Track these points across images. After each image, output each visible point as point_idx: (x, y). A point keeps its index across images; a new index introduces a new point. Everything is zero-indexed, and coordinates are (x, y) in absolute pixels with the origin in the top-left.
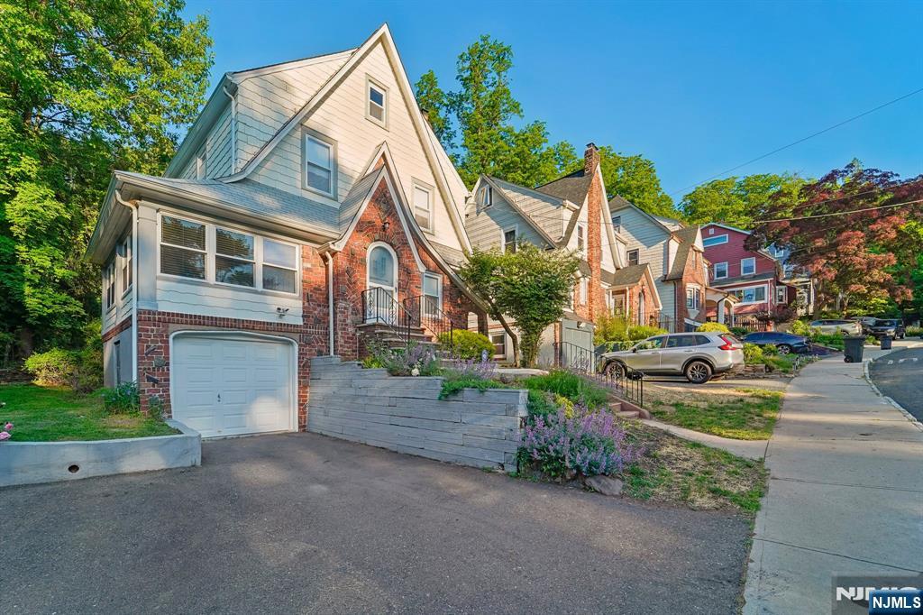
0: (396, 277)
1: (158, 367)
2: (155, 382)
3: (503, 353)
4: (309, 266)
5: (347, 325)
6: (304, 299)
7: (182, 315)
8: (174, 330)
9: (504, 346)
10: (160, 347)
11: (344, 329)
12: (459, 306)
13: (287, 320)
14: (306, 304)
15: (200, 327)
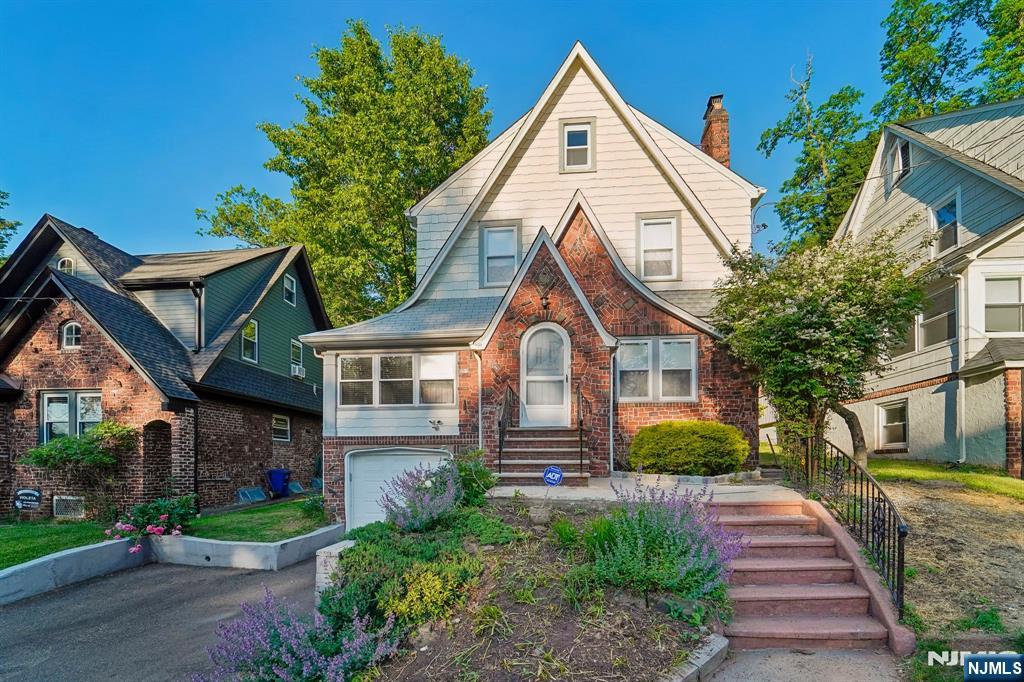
0: (567, 361)
1: (336, 482)
2: (334, 494)
3: (904, 440)
4: (466, 371)
5: (493, 431)
6: (460, 407)
7: (352, 438)
8: (348, 450)
9: (904, 425)
10: (337, 465)
11: (490, 437)
12: (735, 376)
13: (443, 432)
14: (463, 412)
15: (366, 446)
